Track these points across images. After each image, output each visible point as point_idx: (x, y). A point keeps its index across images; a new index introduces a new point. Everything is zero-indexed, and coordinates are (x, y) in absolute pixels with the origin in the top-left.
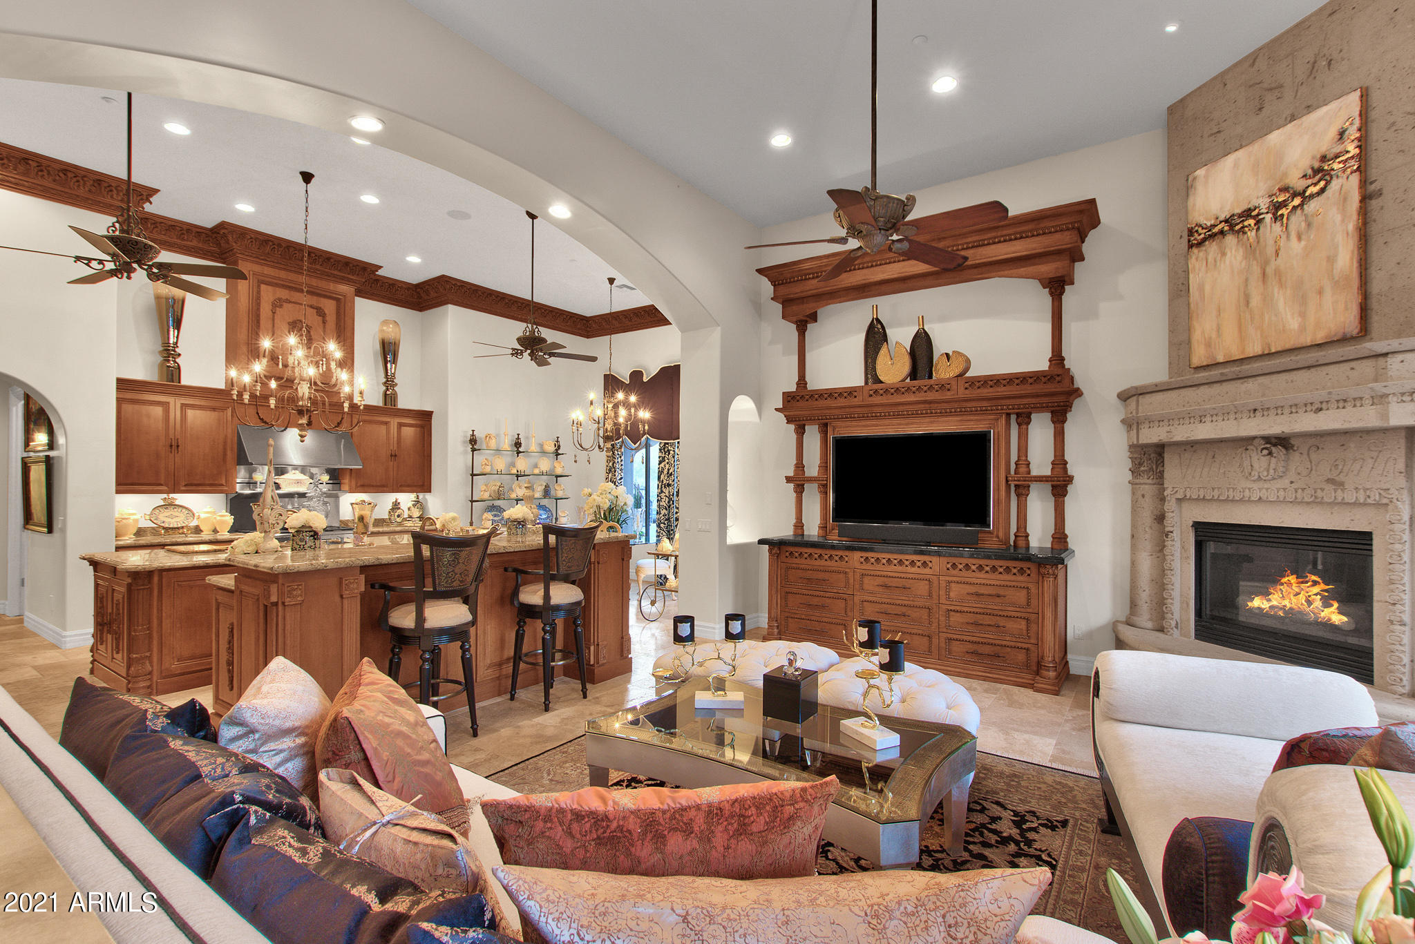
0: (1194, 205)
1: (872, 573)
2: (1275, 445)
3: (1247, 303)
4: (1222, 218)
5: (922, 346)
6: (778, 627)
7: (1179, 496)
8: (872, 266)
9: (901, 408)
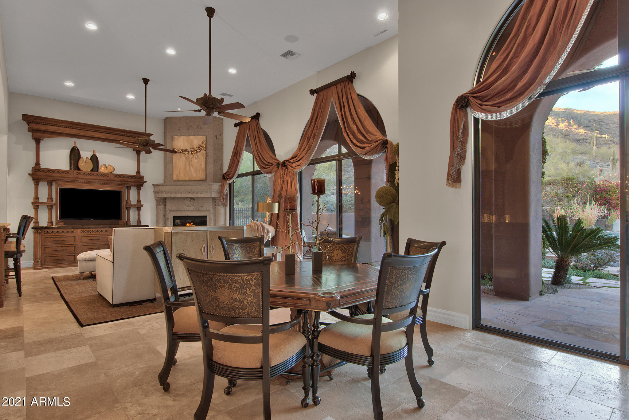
0: (174, 144)
1: (86, 236)
2: (192, 199)
3: (186, 169)
4: (181, 149)
5: (94, 159)
6: (40, 261)
7: (170, 210)
8: (80, 129)
9: (89, 180)
